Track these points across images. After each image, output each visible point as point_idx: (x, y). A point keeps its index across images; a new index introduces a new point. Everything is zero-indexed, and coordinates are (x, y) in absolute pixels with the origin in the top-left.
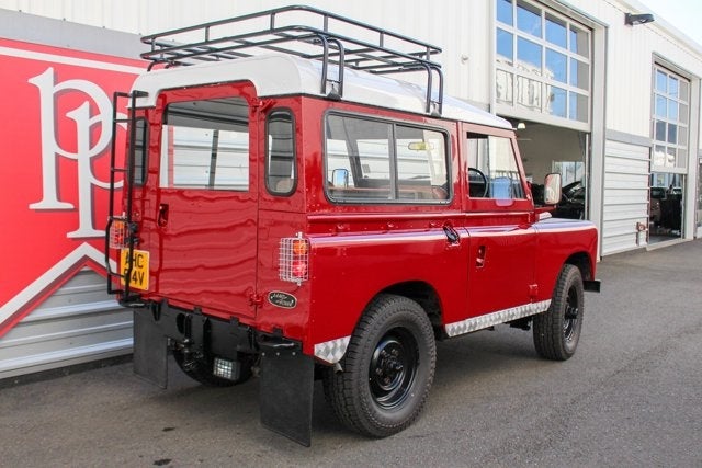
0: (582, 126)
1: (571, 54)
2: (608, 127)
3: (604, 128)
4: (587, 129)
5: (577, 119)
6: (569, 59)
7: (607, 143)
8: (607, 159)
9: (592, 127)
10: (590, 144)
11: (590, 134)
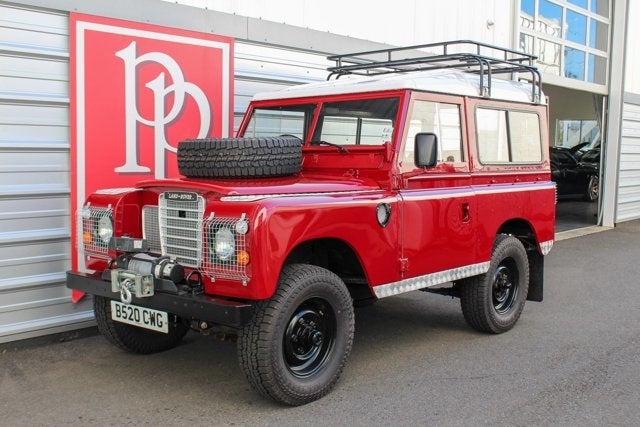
0: (598, 89)
1: (591, 14)
2: (626, 90)
3: (623, 91)
4: (605, 92)
5: (594, 82)
6: (589, 20)
7: (625, 106)
8: (624, 122)
9: (609, 90)
10: (607, 107)
11: (607, 97)
